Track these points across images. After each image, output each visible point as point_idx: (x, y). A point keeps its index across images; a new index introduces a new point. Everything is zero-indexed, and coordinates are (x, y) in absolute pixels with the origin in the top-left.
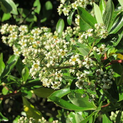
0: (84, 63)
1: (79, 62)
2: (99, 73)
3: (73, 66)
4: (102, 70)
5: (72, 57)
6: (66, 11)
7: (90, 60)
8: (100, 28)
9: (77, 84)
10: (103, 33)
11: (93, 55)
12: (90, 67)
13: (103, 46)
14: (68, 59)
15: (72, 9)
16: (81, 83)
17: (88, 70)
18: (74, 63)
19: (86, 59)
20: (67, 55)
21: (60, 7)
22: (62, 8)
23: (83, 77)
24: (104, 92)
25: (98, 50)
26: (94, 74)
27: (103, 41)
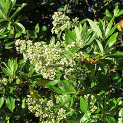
0: (69, 64)
1: (67, 63)
2: (78, 70)
3: (62, 65)
4: (80, 68)
5: (62, 60)
6: (57, 32)
7: (74, 61)
8: (80, 41)
9: (65, 77)
10: (81, 45)
11: (75, 59)
12: (74, 66)
13: (81, 53)
14: (59, 61)
15: (60, 30)
16: (67, 76)
17: (72, 68)
18: (63, 64)
19: (71, 61)
20: (59, 59)
21: (53, 29)
22: (54, 30)
23: (69, 72)
24: (81, 82)
25: (78, 55)
26: (75, 71)
27: (81, 50)
